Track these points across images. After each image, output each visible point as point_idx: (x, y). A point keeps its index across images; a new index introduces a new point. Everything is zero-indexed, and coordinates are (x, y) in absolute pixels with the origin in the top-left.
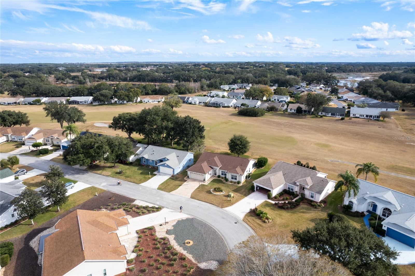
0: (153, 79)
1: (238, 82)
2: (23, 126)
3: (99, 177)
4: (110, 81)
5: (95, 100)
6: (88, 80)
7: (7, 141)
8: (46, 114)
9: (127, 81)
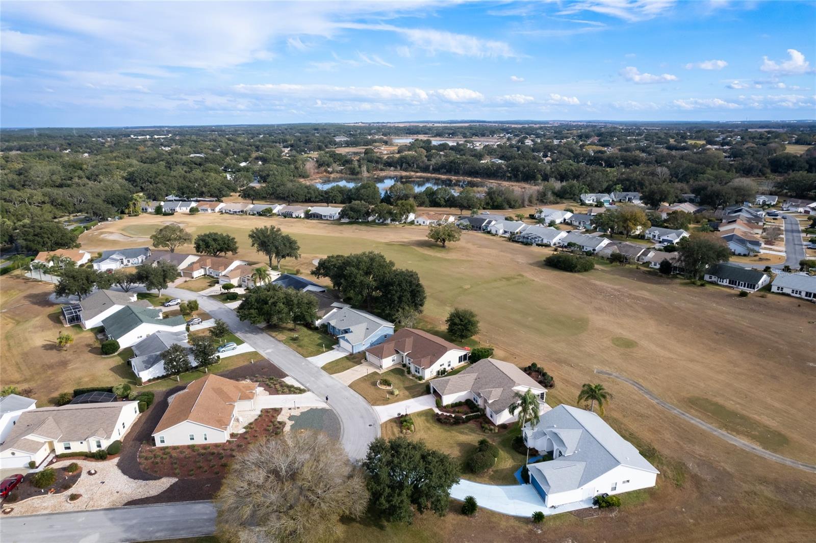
0: (473, 170)
1: (615, 189)
2: (230, 253)
3: (271, 341)
4: (401, 169)
5: (343, 214)
6: (364, 168)
7: (205, 275)
8: (251, 244)
9: (429, 173)
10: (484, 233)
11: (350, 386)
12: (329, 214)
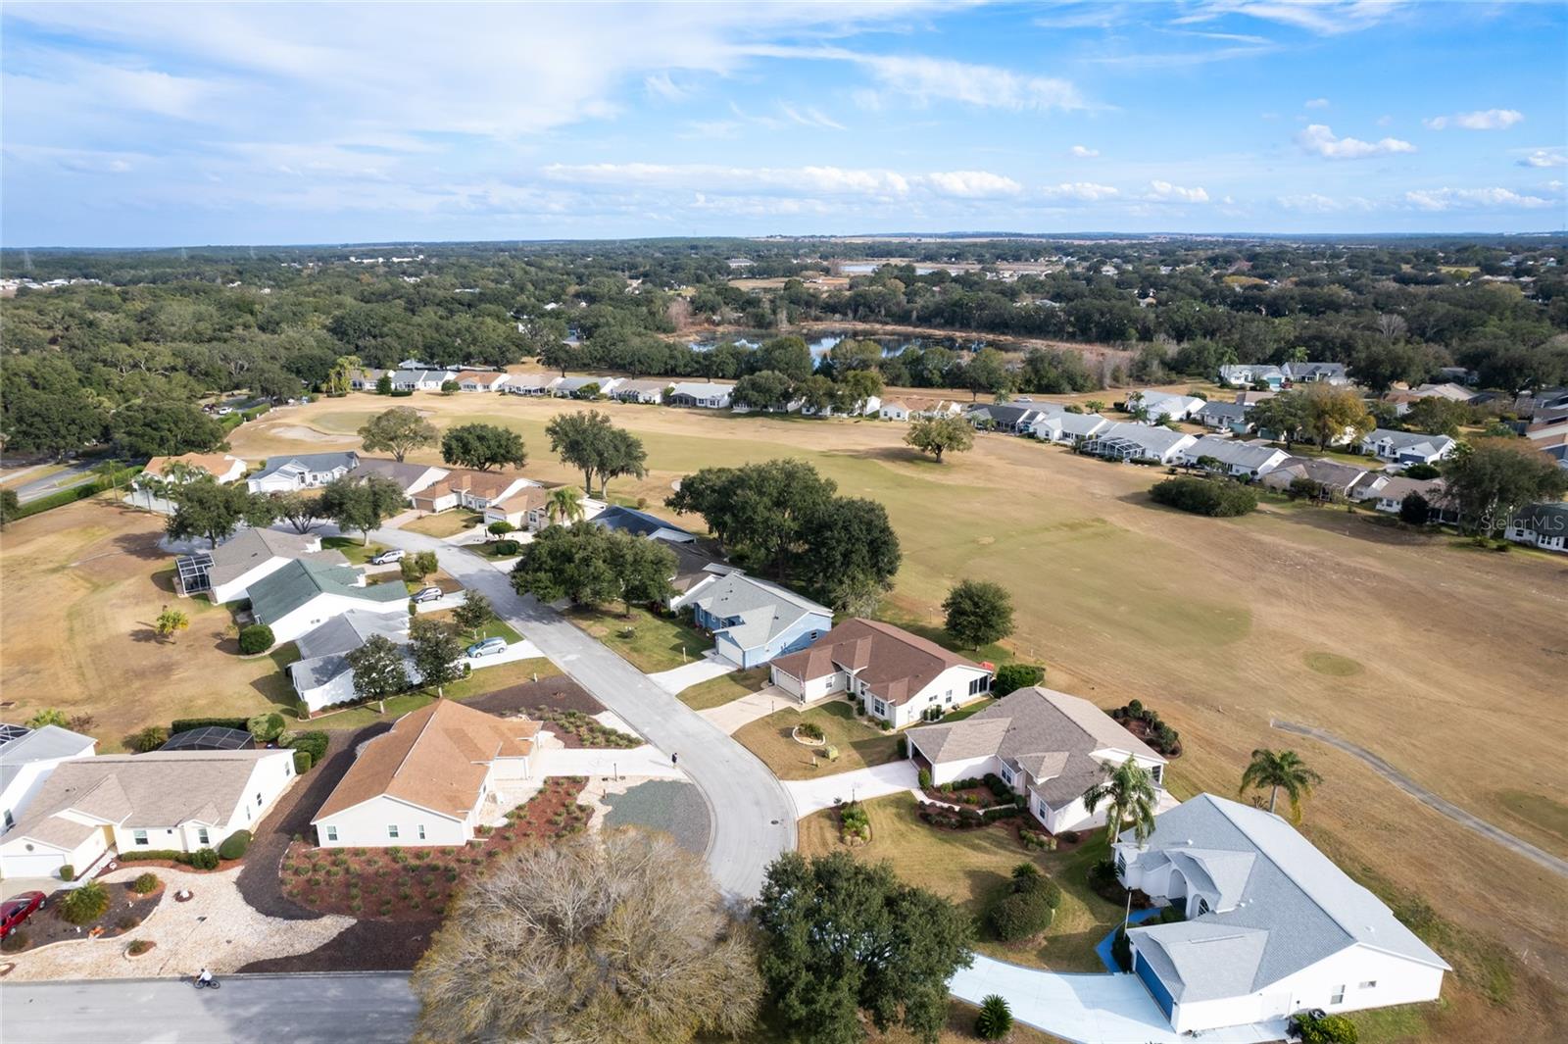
0: (998, 321)
1: (1293, 356)
2: (510, 466)
3: (576, 637)
4: (854, 318)
5: (737, 398)
6: (783, 315)
7: (458, 506)
8: (551, 446)
9: (909, 325)
10: (1023, 437)
11: (735, 736)
12: (708, 397)
